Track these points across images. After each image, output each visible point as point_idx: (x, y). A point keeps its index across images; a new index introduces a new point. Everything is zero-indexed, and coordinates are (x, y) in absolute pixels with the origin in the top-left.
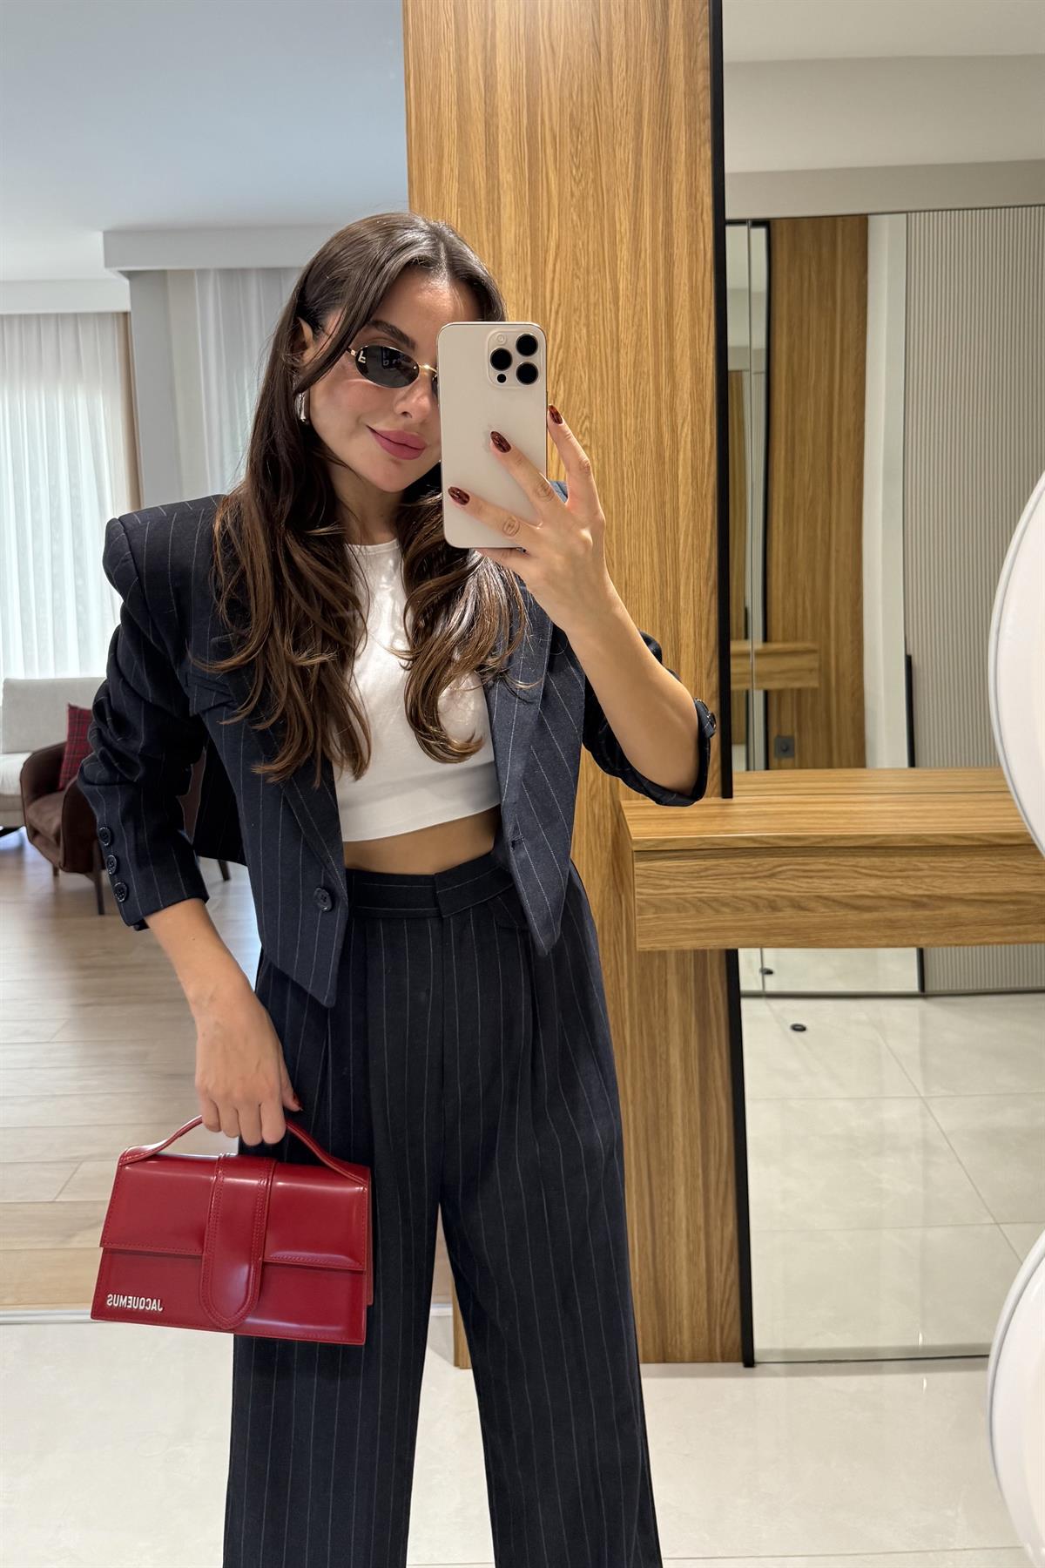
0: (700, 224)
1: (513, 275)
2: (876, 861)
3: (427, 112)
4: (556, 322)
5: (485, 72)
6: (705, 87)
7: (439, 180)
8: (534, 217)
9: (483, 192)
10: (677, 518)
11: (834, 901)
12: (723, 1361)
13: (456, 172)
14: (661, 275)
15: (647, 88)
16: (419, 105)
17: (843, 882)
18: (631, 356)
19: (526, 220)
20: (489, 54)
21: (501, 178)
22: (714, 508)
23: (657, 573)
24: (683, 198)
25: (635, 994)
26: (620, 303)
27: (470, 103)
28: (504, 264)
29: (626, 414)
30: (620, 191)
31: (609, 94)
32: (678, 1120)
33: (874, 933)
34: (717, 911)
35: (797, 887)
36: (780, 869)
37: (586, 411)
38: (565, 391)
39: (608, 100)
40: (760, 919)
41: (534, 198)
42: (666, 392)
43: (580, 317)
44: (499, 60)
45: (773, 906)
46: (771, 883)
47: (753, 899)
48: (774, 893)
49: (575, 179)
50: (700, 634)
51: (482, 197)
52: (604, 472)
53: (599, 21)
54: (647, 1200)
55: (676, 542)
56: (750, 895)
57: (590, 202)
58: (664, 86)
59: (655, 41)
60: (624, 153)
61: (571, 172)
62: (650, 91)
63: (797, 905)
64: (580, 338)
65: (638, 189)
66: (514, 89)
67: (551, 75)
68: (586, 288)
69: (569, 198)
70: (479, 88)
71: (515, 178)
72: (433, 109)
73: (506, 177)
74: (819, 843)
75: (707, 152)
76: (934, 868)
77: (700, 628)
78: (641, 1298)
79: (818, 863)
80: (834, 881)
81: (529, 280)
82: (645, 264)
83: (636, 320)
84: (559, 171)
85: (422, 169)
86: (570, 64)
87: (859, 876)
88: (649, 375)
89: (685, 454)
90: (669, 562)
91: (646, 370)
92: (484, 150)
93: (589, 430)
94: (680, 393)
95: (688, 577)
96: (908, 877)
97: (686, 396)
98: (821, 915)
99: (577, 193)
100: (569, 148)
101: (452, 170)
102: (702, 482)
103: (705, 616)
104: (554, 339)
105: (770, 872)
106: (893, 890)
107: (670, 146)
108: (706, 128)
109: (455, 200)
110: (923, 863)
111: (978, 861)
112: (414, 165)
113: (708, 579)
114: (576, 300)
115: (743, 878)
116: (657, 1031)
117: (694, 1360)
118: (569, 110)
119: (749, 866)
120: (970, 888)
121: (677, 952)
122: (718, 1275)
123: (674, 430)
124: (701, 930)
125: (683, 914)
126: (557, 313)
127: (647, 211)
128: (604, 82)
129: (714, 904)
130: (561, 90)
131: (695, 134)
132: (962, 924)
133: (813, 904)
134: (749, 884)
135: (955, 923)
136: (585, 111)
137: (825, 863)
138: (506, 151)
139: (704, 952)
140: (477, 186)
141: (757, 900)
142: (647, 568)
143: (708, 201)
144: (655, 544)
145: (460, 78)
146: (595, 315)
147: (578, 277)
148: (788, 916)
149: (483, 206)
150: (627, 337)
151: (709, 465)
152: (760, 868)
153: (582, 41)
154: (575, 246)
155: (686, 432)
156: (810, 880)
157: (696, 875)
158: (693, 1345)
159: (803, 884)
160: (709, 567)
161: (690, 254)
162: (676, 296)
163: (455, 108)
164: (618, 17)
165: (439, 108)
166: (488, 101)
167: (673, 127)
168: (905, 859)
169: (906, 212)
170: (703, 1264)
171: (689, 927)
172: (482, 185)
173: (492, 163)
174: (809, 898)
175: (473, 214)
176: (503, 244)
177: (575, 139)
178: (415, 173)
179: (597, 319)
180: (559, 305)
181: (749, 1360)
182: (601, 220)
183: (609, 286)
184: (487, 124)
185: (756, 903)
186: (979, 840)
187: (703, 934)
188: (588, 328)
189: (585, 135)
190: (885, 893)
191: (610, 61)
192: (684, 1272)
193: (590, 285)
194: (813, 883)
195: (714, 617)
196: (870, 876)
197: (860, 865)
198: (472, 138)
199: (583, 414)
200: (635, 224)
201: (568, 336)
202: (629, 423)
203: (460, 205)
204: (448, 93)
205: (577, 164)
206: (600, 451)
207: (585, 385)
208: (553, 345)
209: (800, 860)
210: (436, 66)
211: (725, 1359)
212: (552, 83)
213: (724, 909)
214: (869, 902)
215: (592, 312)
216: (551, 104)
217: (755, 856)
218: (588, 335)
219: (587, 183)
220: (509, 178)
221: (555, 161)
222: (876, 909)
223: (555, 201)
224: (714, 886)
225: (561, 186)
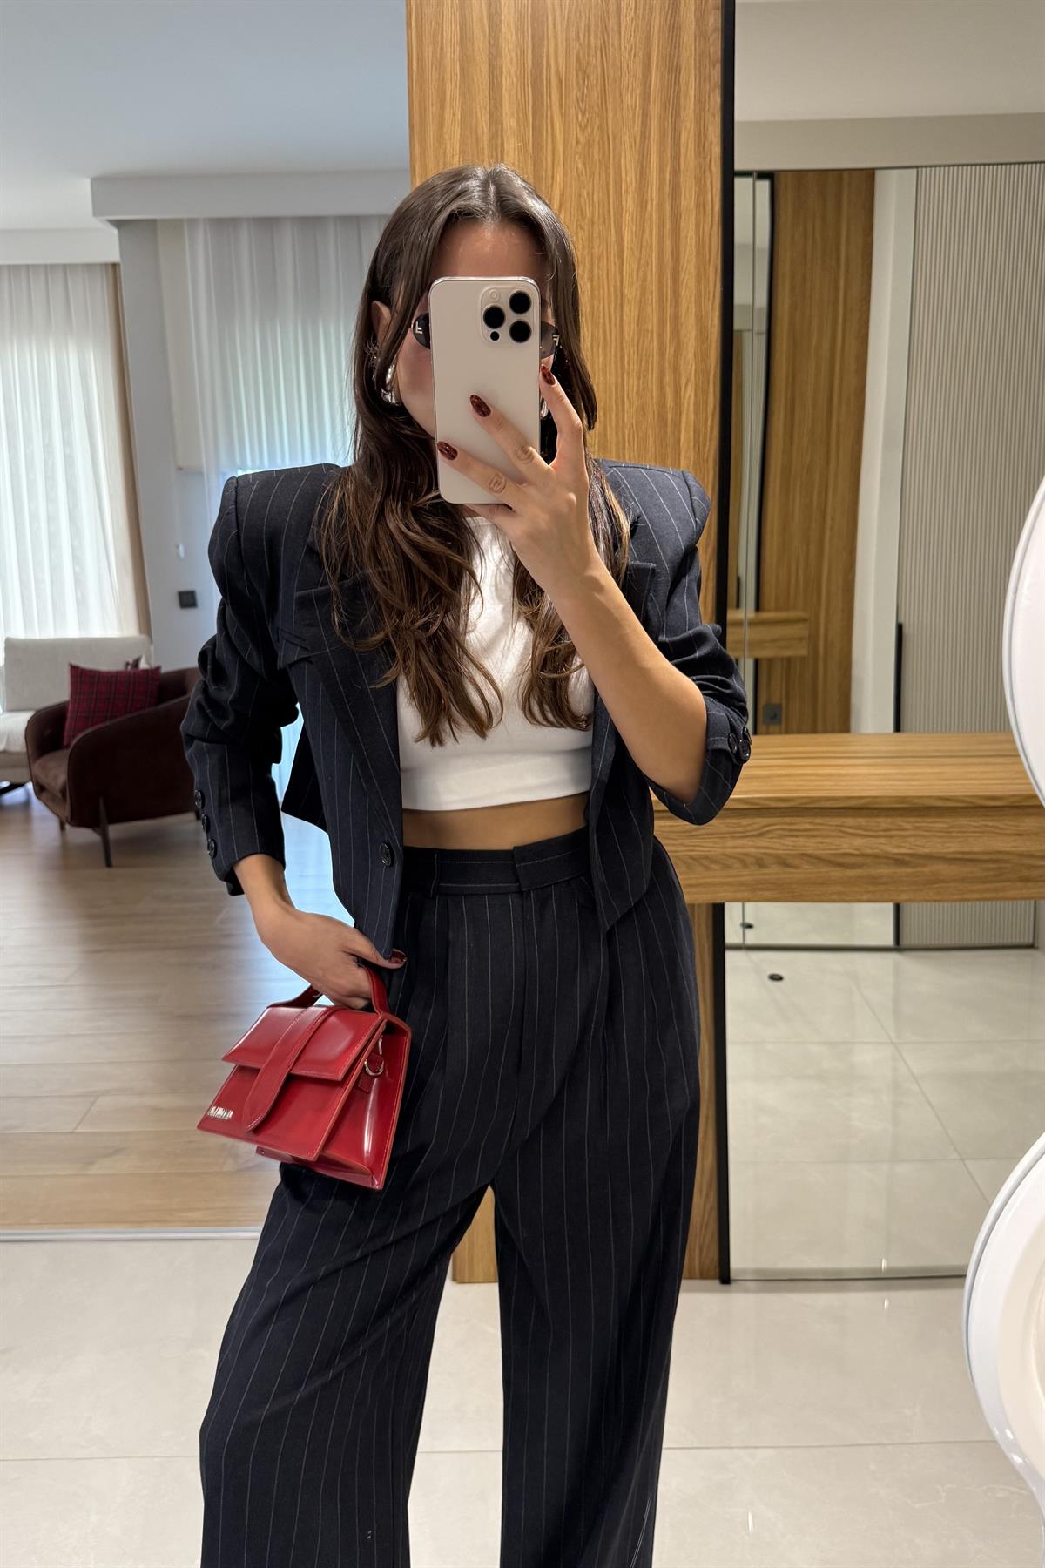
0: (708, 174)
2: (862, 821)
3: (428, 51)
5: (489, 9)
6: (715, 30)
7: (441, 125)
8: (537, 163)
9: (486, 138)
11: (819, 859)
12: (702, 1278)
13: (459, 116)
14: (668, 226)
15: (656, 29)
17: (828, 840)
19: (530, 167)
21: (504, 123)
24: (691, 146)
26: (625, 257)
27: (473, 44)
30: (626, 138)
31: (617, 36)
34: (707, 868)
35: (785, 846)
36: (767, 829)
39: (616, 42)
40: (747, 875)
41: (538, 145)
42: (669, 351)
45: (760, 863)
46: (761, 842)
47: (742, 857)
48: (763, 851)
49: (580, 126)
51: (485, 143)
56: (740, 853)
57: (596, 149)
58: (674, 28)
60: (631, 99)
61: (577, 117)
62: (659, 32)
63: (783, 862)
65: (645, 135)
66: (519, 29)
67: (558, 13)
68: (591, 239)
69: (574, 144)
70: (483, 31)
71: (518, 122)
72: (435, 49)
73: (510, 122)
74: (806, 803)
75: (716, 100)
76: (918, 828)
79: (804, 823)
80: (819, 840)
82: (651, 215)
83: (641, 274)
84: (565, 116)
85: (423, 112)
87: (845, 835)
89: (687, 416)
92: (487, 93)
94: (684, 352)
96: (891, 837)
97: (690, 356)
98: (807, 871)
99: (582, 139)
100: (574, 92)
101: (454, 115)
102: (705, 446)
105: (758, 832)
106: (877, 848)
107: (679, 92)
108: (716, 73)
109: (458, 144)
110: (907, 823)
111: (963, 821)
115: (732, 837)
118: (575, 52)
119: (739, 825)
120: (953, 847)
123: (677, 391)
124: (691, 886)
127: (654, 160)
128: (612, 23)
129: (704, 862)
130: (568, 30)
131: (705, 80)
132: (943, 881)
133: (797, 862)
134: (738, 842)
135: (936, 880)
136: (592, 52)
137: (811, 823)
138: (510, 95)
140: (480, 131)
141: (746, 858)
143: (716, 150)
145: (463, 17)
146: (599, 267)
147: (582, 228)
148: (774, 871)
149: (486, 152)
150: (631, 293)
151: (712, 429)
152: (748, 828)
154: (580, 196)
155: (689, 394)
156: (796, 839)
157: (688, 834)
159: (789, 842)
161: (697, 206)
162: (682, 249)
163: (458, 49)
165: (442, 49)
166: (492, 42)
167: (683, 71)
168: (890, 820)
169: (917, 167)
172: (485, 130)
173: (496, 108)
174: (794, 856)
177: (581, 82)
178: (416, 117)
179: (601, 272)
181: (725, 1276)
182: (607, 168)
183: (613, 239)
184: (491, 65)
185: (743, 861)
186: (963, 801)
187: (693, 890)
188: (592, 281)
189: (592, 78)
190: (869, 851)
193: (595, 235)
194: (799, 841)
196: (855, 835)
197: (845, 824)
198: (476, 80)
200: (641, 173)
203: (462, 151)
204: (451, 32)
205: (583, 109)
209: (788, 820)
210: (440, 2)
211: (704, 1276)
212: (558, 22)
213: (713, 866)
214: (853, 860)
215: (596, 266)
216: (556, 45)
217: (745, 816)
218: (592, 290)
219: (592, 132)
220: (513, 123)
221: (561, 106)
222: (860, 866)
223: (560, 148)
224: (704, 844)
225: (566, 131)
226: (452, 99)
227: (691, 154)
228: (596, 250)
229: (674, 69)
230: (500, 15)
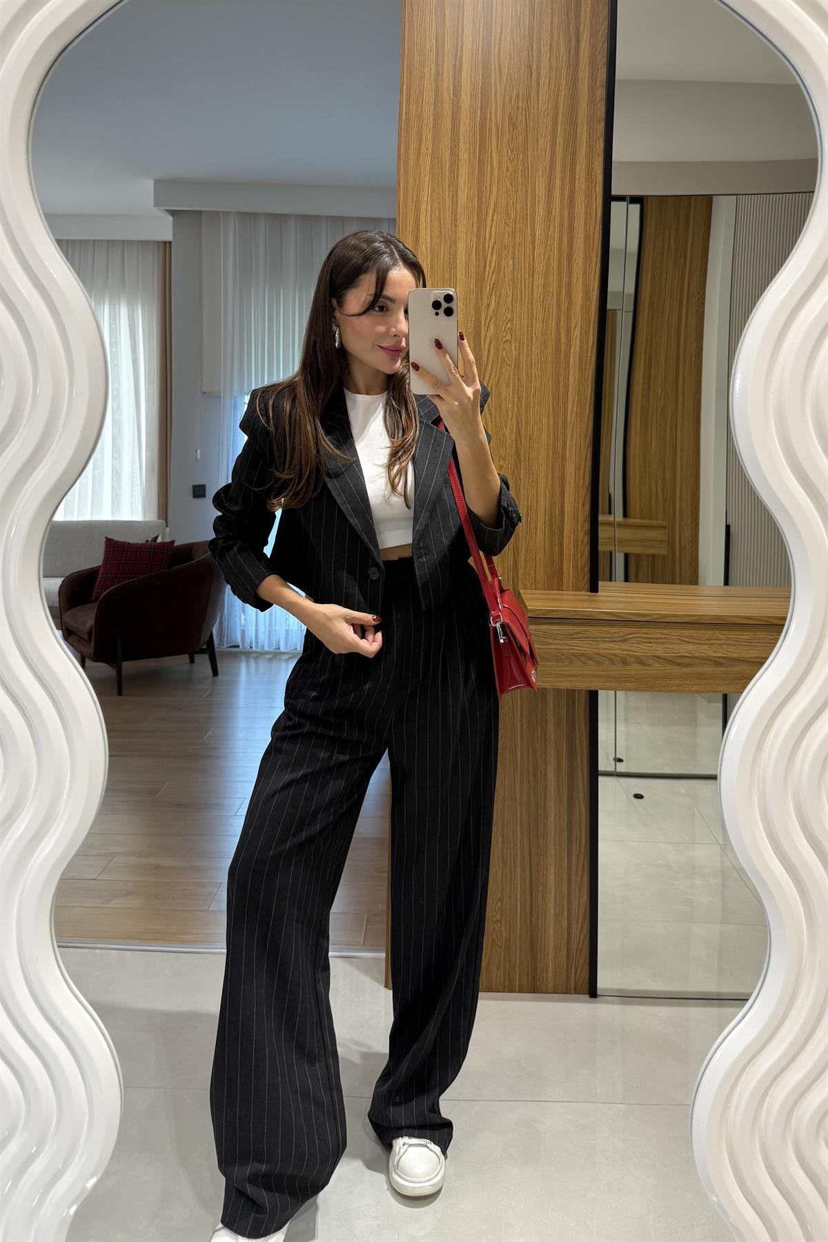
1: (465, 221)
2: (693, 632)
3: (413, 108)
4: (492, 254)
5: (454, 82)
6: (602, 99)
7: (418, 156)
8: (480, 182)
9: (448, 164)
10: (567, 393)
11: (665, 660)
12: (575, 994)
13: (430, 150)
14: (565, 226)
15: (562, 99)
16: (408, 104)
17: (671, 646)
18: (542, 281)
19: (476, 185)
20: (457, 71)
21: (460, 155)
22: (592, 387)
23: (551, 431)
24: (583, 174)
25: (525, 727)
26: (536, 244)
27: (443, 105)
28: (459, 214)
29: (536, 320)
30: (540, 168)
31: (536, 101)
32: (552, 818)
33: (688, 682)
34: (584, 663)
35: (642, 650)
36: (630, 636)
37: (509, 316)
38: (495, 301)
39: (535, 106)
40: (614, 670)
41: (481, 170)
42: (564, 306)
43: (508, 252)
44: (464, 75)
45: (624, 662)
46: (624, 646)
47: (610, 656)
48: (626, 652)
50: (579, 476)
51: (447, 168)
52: (519, 359)
53: (532, 51)
54: (528, 872)
55: (566, 409)
56: (609, 654)
57: (519, 174)
58: (574, 97)
59: (569, 66)
60: (544, 143)
61: (508, 154)
62: (564, 100)
63: (640, 661)
64: (508, 266)
65: (552, 167)
66: (472, 96)
67: (498, 86)
68: (514, 233)
69: (505, 172)
70: (449, 94)
71: (469, 156)
73: (464, 155)
74: (656, 619)
75: (600, 145)
76: (729, 639)
77: (579, 469)
78: (521, 944)
79: (656, 633)
80: (666, 646)
81: (475, 225)
82: (554, 218)
83: (546, 256)
84: (499, 152)
85: (407, 148)
86: (511, 79)
87: (681, 642)
88: (553, 294)
89: (575, 349)
90: (560, 422)
91: (551, 290)
92: (450, 136)
93: (511, 330)
94: (574, 307)
95: (572, 435)
96: (712, 644)
97: (578, 309)
98: (656, 668)
99: (510, 168)
100: (507, 136)
101: (427, 149)
102: (586, 369)
103: (583, 463)
104: (490, 266)
105: (623, 638)
106: (703, 653)
107: (576, 138)
108: (601, 127)
109: (428, 169)
110: (722, 635)
112: (402, 145)
113: (586, 437)
114: (506, 240)
115: (603, 641)
116: (539, 755)
117: (554, 992)
118: (509, 111)
119: (609, 633)
121: (554, 690)
122: (575, 931)
123: (568, 332)
124: (572, 676)
125: (560, 664)
126: (493, 249)
127: (558, 182)
128: (533, 93)
129: (582, 658)
130: (504, 97)
131: (593, 131)
133: (650, 661)
134: (608, 645)
136: (520, 112)
137: (661, 633)
138: (464, 137)
139: (574, 691)
140: (444, 161)
141: (613, 657)
142: (545, 427)
143: (600, 178)
144: (551, 411)
145: (437, 87)
147: (508, 225)
148: (634, 669)
149: (447, 174)
150: (540, 267)
151: (591, 357)
152: (616, 635)
153: (520, 64)
154: (507, 204)
155: (576, 334)
156: (650, 645)
157: (570, 637)
158: (555, 981)
159: (645, 647)
160: (587, 429)
161: (586, 213)
162: (574, 241)
163: (432, 107)
164: (545, 49)
165: (422, 107)
166: (455, 103)
167: (578, 126)
168: (711, 632)
169: (736, 195)
170: (565, 923)
171: (564, 673)
172: (447, 160)
173: (455, 145)
174: (647, 657)
175: (440, 179)
176: (459, 200)
177: (511, 131)
178: (403, 150)
179: (519, 254)
180: (495, 244)
181: (593, 993)
182: (526, 187)
183: (529, 233)
184: (453, 119)
185: (612, 660)
187: (573, 679)
188: (513, 259)
189: (518, 128)
190: (697, 655)
191: (538, 79)
192: (551, 927)
193: (516, 230)
194: (652, 646)
195: (589, 464)
196: (689, 642)
197: (684, 635)
198: (443, 127)
199: (507, 318)
200: (549, 191)
201: (500, 266)
202: (538, 325)
203: (432, 173)
204: (429, 96)
205: (512, 148)
206: (517, 344)
207: (510, 299)
208: (489, 270)
209: (644, 630)
210: (422, 78)
211: (577, 992)
212: (498, 92)
213: (589, 662)
214: (686, 661)
215: (517, 250)
216: (496, 108)
217: (613, 626)
218: (514, 265)
219: (518, 162)
220: (466, 155)
221: (498, 146)
222: (692, 665)
223: (496, 174)
224: (583, 645)
225: (500, 163)
226: (426, 139)
227: (583, 179)
228: (518, 239)
229: (572, 124)
230: (461, 86)
